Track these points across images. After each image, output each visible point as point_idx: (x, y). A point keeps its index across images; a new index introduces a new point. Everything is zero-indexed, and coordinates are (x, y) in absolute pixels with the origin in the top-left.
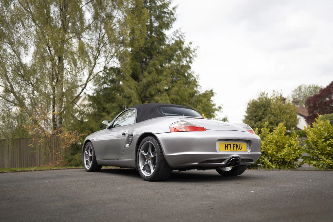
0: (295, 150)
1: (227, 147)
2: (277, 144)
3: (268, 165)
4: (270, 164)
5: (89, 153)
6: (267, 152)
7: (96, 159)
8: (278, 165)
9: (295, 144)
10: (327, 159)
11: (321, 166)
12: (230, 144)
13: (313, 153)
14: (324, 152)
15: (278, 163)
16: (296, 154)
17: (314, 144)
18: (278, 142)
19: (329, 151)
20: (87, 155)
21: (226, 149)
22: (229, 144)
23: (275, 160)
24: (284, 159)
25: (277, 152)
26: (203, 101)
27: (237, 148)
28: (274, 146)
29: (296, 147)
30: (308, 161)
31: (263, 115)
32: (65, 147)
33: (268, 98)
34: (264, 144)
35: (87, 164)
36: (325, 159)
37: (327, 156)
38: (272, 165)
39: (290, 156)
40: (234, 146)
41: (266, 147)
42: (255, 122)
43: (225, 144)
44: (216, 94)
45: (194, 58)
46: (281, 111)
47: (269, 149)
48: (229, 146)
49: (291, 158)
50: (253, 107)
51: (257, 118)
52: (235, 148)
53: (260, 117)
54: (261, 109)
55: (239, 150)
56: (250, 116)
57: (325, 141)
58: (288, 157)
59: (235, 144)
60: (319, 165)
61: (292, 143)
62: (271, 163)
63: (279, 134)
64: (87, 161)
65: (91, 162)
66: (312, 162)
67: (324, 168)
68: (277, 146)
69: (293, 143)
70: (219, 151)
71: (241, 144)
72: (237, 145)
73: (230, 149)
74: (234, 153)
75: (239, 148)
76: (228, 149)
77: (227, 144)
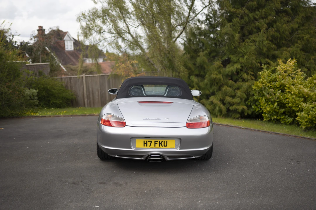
1: (145, 144)
12: (151, 142)
21: (144, 146)
22: (149, 141)
27: (161, 145)
40: (156, 142)
43: (144, 141)
48: (149, 143)
52: (157, 146)
55: (163, 147)
59: (158, 141)
70: (135, 147)
71: (167, 141)
72: (160, 142)
73: (150, 146)
74: (155, 150)
75: (163, 145)
76: (147, 146)
77: (147, 141)
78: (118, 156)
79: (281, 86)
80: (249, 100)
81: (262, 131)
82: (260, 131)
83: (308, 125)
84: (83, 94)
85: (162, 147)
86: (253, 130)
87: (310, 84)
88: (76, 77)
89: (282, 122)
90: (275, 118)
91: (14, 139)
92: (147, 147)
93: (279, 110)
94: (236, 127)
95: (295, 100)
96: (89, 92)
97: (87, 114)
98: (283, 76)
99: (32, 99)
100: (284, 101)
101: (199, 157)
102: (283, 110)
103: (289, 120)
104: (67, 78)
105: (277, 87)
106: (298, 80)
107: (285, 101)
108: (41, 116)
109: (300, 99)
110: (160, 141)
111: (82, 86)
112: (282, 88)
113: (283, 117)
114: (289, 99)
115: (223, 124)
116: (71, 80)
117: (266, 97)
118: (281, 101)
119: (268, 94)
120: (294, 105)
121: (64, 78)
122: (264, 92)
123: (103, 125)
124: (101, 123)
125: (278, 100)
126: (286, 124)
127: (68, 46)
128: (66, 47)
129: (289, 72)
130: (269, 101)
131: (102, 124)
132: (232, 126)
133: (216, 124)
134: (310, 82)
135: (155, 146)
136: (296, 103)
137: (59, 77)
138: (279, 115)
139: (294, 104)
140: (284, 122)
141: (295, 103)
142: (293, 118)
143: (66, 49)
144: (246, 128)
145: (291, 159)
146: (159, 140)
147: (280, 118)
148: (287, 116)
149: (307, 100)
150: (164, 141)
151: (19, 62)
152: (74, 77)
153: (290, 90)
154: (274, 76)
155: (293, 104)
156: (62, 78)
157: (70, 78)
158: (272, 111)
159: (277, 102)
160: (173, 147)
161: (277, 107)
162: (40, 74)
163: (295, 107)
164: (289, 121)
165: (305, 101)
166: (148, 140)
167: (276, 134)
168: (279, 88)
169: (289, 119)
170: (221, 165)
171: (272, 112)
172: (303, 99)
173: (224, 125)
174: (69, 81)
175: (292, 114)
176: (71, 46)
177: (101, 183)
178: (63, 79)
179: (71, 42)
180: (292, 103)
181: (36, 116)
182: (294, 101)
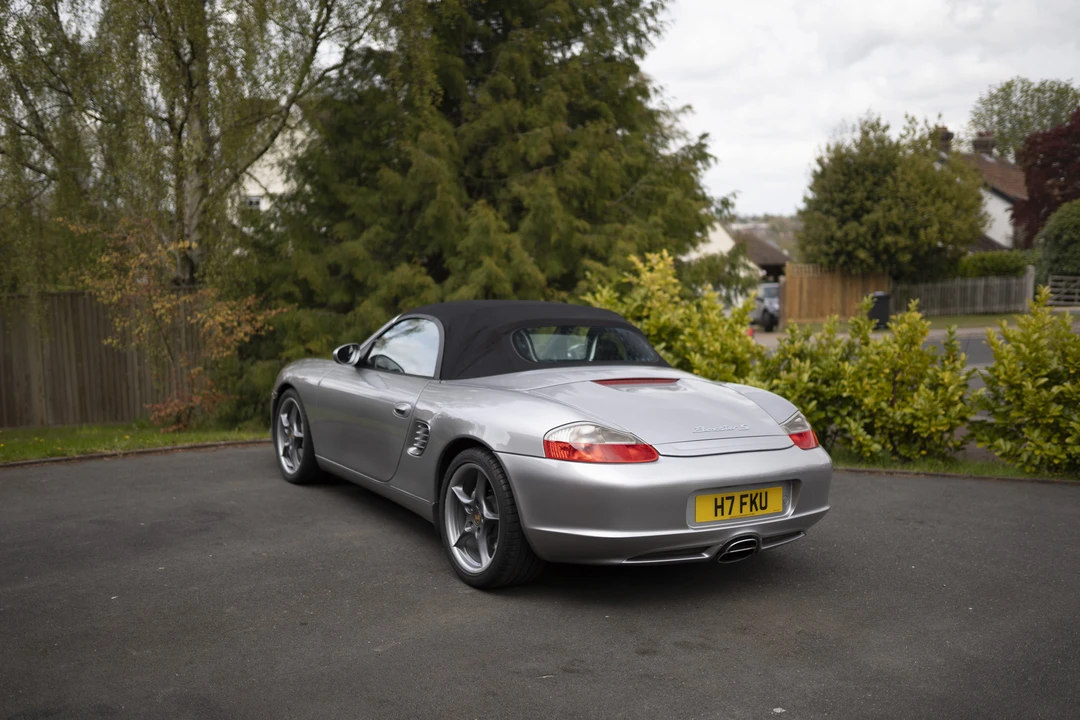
0: (949, 404)
1: (719, 507)
2: (896, 376)
3: (859, 442)
4: (864, 439)
5: (291, 426)
6: (861, 401)
7: (313, 453)
8: (892, 443)
9: (950, 384)
10: (1048, 440)
11: (1025, 457)
12: (732, 498)
13: (1006, 414)
14: (1040, 421)
15: (891, 436)
16: (950, 417)
17: (1014, 391)
18: (898, 372)
19: (1054, 417)
20: (286, 431)
21: (716, 515)
22: (727, 498)
23: (883, 427)
24: (910, 427)
25: (891, 404)
27: (754, 507)
28: (884, 383)
29: (953, 394)
30: (986, 438)
31: (868, 199)
32: (218, 353)
33: (891, 143)
34: (855, 373)
35: (286, 454)
36: (1040, 442)
37: (1049, 430)
38: (870, 443)
39: (930, 420)
40: (744, 500)
41: (858, 385)
42: (843, 222)
43: (716, 500)
44: (716, 159)
45: (651, 36)
46: (929, 190)
47: (867, 391)
48: (727, 504)
49: (933, 429)
50: (835, 172)
51: (846, 207)
52: (746, 508)
53: (855, 206)
54: (864, 180)
55: (760, 512)
56: (826, 201)
57: (1047, 386)
58: (925, 425)
59: (746, 496)
60: (1020, 455)
61: (942, 380)
62: (869, 437)
63: (904, 344)
64: (286, 449)
65: (301, 451)
66: (1000, 442)
67: (1033, 465)
68: (895, 383)
69: (946, 380)
70: (695, 523)
71: (765, 494)
72: (753, 498)
73: (730, 513)
74: (742, 523)
75: (758, 506)
76: (723, 514)
77: (722, 499)
78: (630, 559)
85: (756, 513)
92: (723, 518)
110: (751, 496)
135: (741, 512)
146: (749, 493)
150: (761, 494)
160: (777, 510)
166: (725, 496)
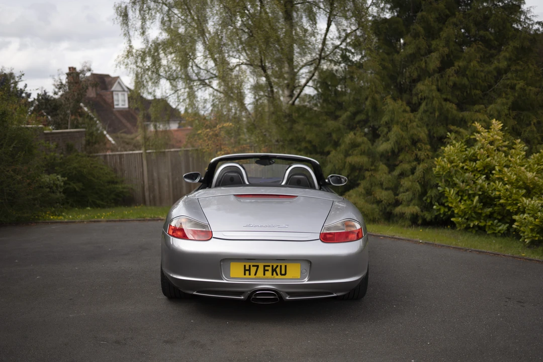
1: (247, 270)
12: (258, 266)
21: (245, 274)
22: (253, 266)
26: (518, 87)
27: (274, 273)
40: (266, 268)
43: (245, 266)
48: (253, 270)
52: (269, 274)
55: (280, 276)
59: (269, 266)
70: (228, 277)
71: (286, 266)
72: (274, 268)
73: (255, 274)
74: (265, 282)
75: (279, 273)
76: (250, 275)
77: (250, 266)
78: (197, 292)
79: (485, 167)
80: (428, 195)
81: (454, 248)
82: (452, 247)
83: (536, 237)
84: (142, 183)
85: (277, 277)
86: (439, 245)
87: (536, 165)
88: (131, 154)
89: (489, 232)
90: (476, 224)
91: (16, 261)
92: (250, 277)
93: (481, 209)
94: (408, 240)
95: (511, 193)
96: (153, 180)
97: (148, 218)
98: (488, 150)
99: (53, 192)
100: (490, 194)
101: (344, 295)
102: (490, 209)
103: (500, 228)
104: (115, 155)
105: (478, 170)
106: (516, 157)
107: (492, 193)
108: (66, 220)
109: (520, 191)
110: (273, 266)
111: (141, 170)
112: (488, 171)
113: (489, 223)
114: (499, 191)
115: (387, 235)
116: (122, 160)
117: (459, 187)
118: (486, 194)
119: (463, 182)
120: (509, 202)
121: (110, 155)
122: (454, 179)
123: (171, 237)
124: (168, 233)
125: (480, 193)
126: (495, 235)
127: (118, 101)
128: (115, 103)
129: (497, 143)
130: (464, 195)
131: (170, 235)
132: (402, 239)
133: (374, 235)
134: (537, 162)
135: (264, 275)
136: (512, 198)
137: (101, 154)
138: (482, 218)
139: (509, 199)
140: (493, 232)
141: (510, 197)
142: (507, 225)
143: (116, 107)
144: (426, 243)
145: (508, 298)
146: (271, 264)
147: (485, 226)
148: (496, 221)
149: (532, 192)
150: (281, 266)
151: (32, 128)
152: (127, 154)
153: (501, 176)
154: (470, 151)
155: (507, 199)
156: (105, 156)
157: (120, 155)
158: (470, 212)
159: (479, 195)
160: (296, 277)
161: (478, 204)
162: (70, 149)
163: (510, 204)
164: (501, 230)
165: (529, 194)
166: (252, 264)
167: (480, 252)
168: (481, 172)
169: (500, 226)
170: (383, 308)
171: (471, 214)
172: (524, 191)
173: (388, 237)
174: (118, 161)
175: (506, 217)
176: (124, 101)
177: (167, 342)
178: (108, 157)
179: (124, 95)
180: (505, 199)
181: (57, 221)
182: (509, 195)
